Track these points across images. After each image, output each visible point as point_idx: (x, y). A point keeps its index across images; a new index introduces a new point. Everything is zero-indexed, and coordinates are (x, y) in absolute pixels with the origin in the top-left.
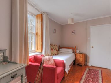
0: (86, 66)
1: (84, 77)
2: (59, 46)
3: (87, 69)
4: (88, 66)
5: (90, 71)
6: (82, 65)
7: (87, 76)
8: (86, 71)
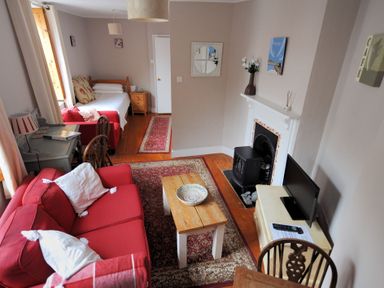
0: (150, 113)
1: (149, 130)
2: (90, 78)
3: (153, 119)
4: (154, 114)
5: (156, 121)
6: (143, 114)
7: (153, 128)
8: (151, 122)
